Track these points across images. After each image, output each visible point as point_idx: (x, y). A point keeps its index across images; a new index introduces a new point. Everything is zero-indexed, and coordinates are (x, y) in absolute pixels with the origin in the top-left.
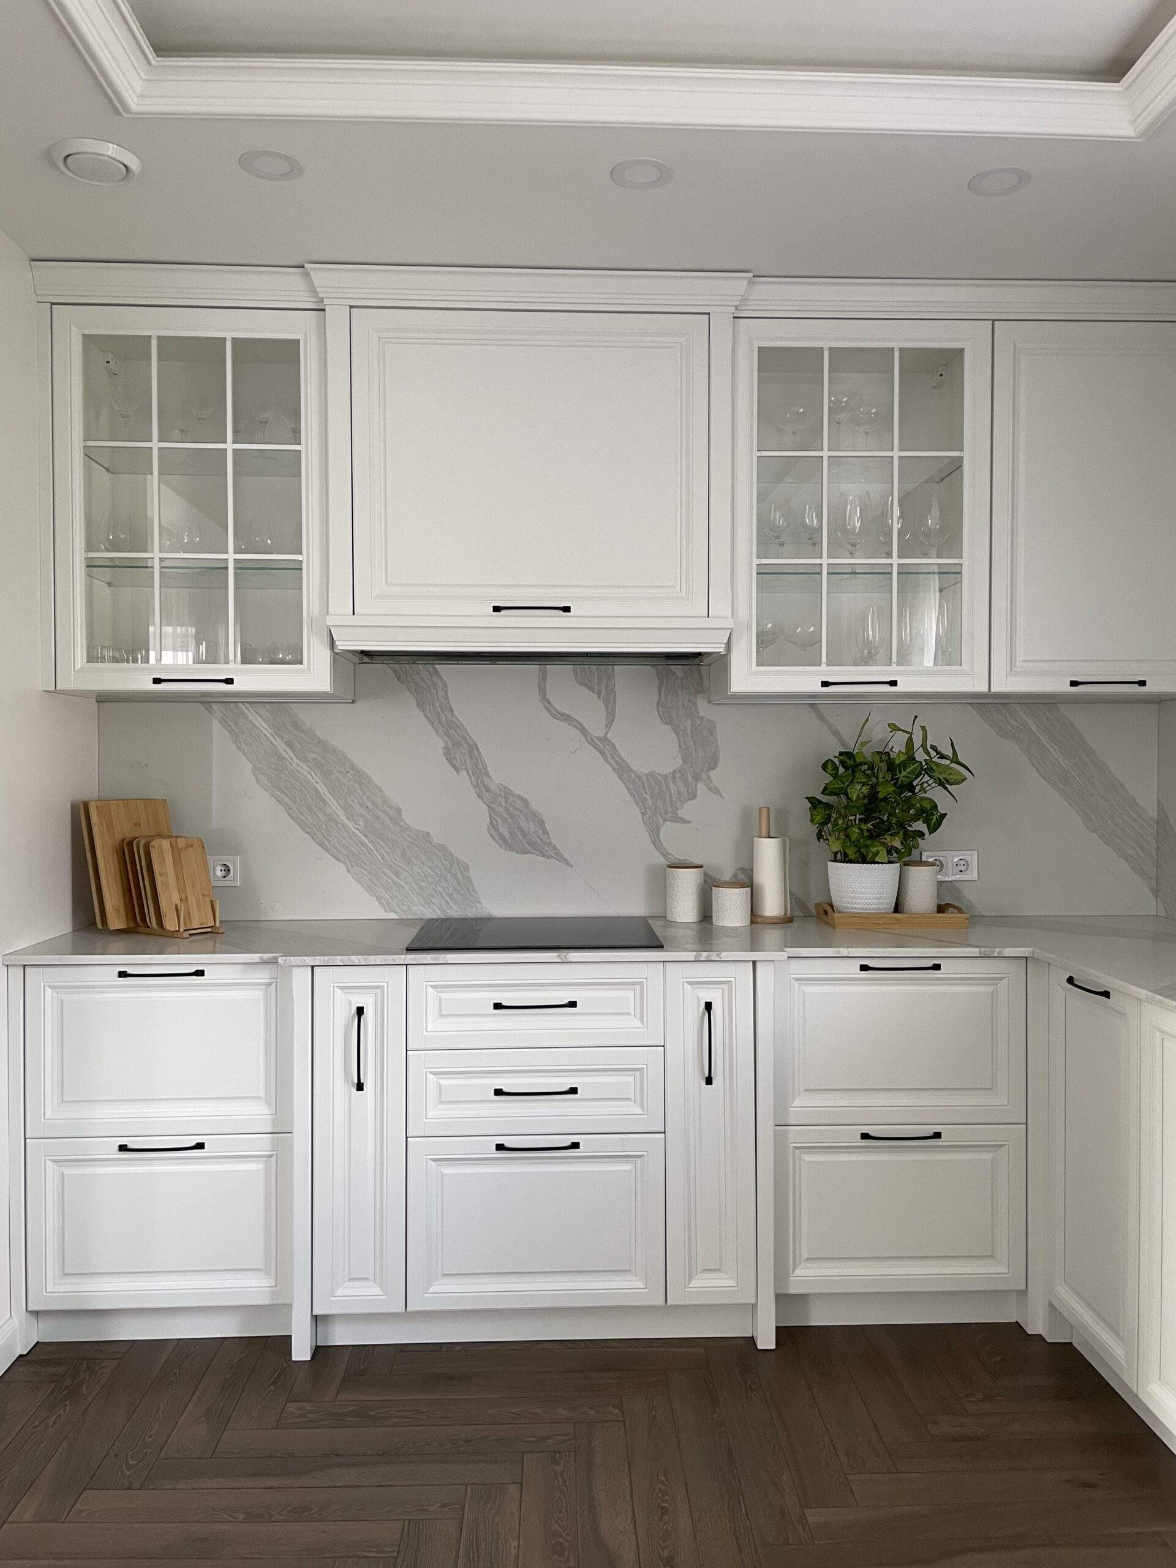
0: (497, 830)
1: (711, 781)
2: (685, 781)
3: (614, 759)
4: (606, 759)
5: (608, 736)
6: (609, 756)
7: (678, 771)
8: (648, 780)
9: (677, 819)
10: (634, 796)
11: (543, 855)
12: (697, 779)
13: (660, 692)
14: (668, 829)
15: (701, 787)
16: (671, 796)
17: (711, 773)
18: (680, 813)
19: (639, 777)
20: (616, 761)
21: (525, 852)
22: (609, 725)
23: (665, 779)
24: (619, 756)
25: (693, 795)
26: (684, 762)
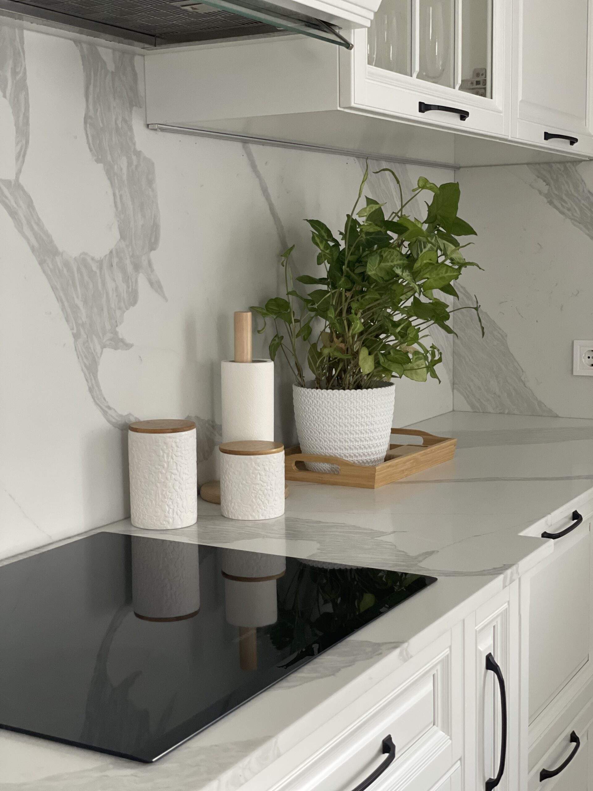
1: (152, 271)
2: (123, 270)
3: (32, 229)
4: (22, 231)
5: (22, 181)
6: (24, 221)
7: (114, 252)
8: (79, 269)
9: (118, 343)
10: (62, 303)
12: (137, 267)
13: (87, 95)
15: (142, 282)
16: (108, 300)
17: (152, 255)
18: (123, 331)
19: (66, 264)
20: (34, 231)
22: (21, 156)
23: (101, 268)
24: (39, 222)
25: (133, 299)
26: (123, 237)
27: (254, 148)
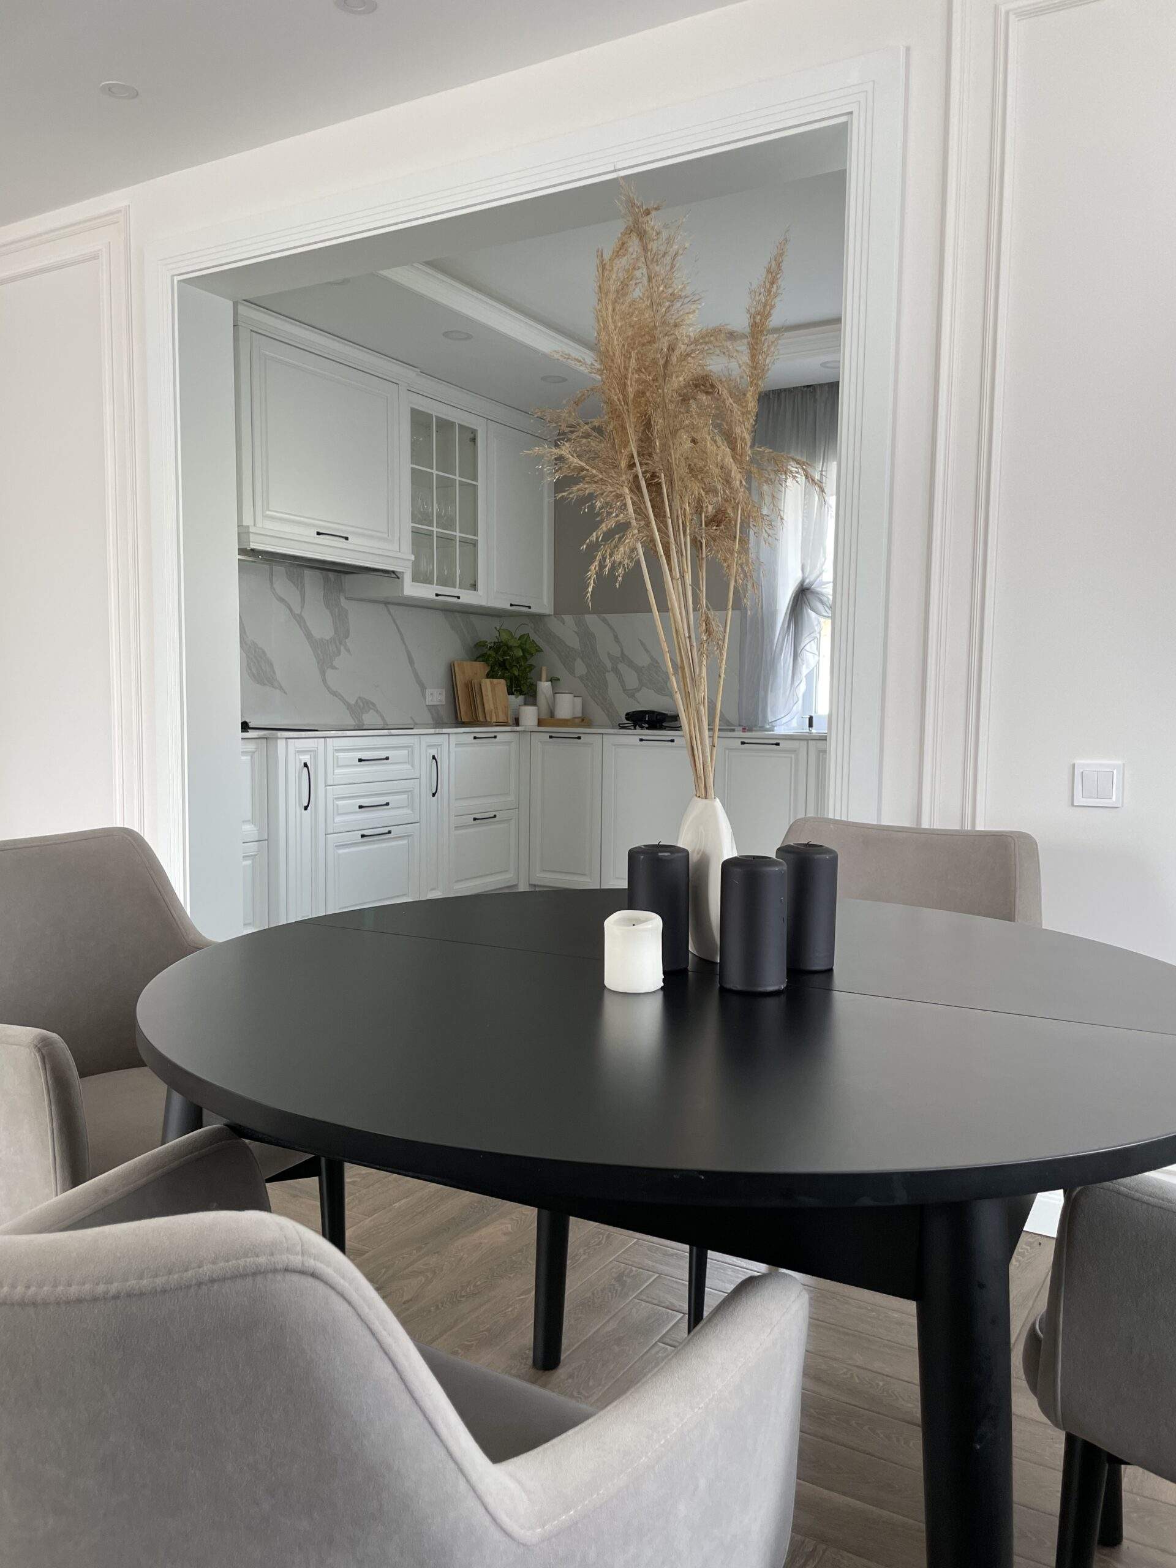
0: (251, 670)
1: (346, 645)
2: (336, 644)
3: (305, 629)
4: (301, 629)
5: (302, 614)
6: (302, 627)
7: (333, 638)
8: (320, 642)
9: (334, 668)
10: (314, 652)
11: (273, 687)
12: (340, 643)
13: (324, 590)
14: (329, 673)
15: (342, 648)
16: (330, 653)
17: (347, 640)
18: (336, 663)
19: (316, 640)
20: (306, 631)
21: (265, 684)
22: (302, 607)
23: (327, 643)
24: (307, 627)
25: (339, 653)
26: (335, 633)
27: (390, 606)
